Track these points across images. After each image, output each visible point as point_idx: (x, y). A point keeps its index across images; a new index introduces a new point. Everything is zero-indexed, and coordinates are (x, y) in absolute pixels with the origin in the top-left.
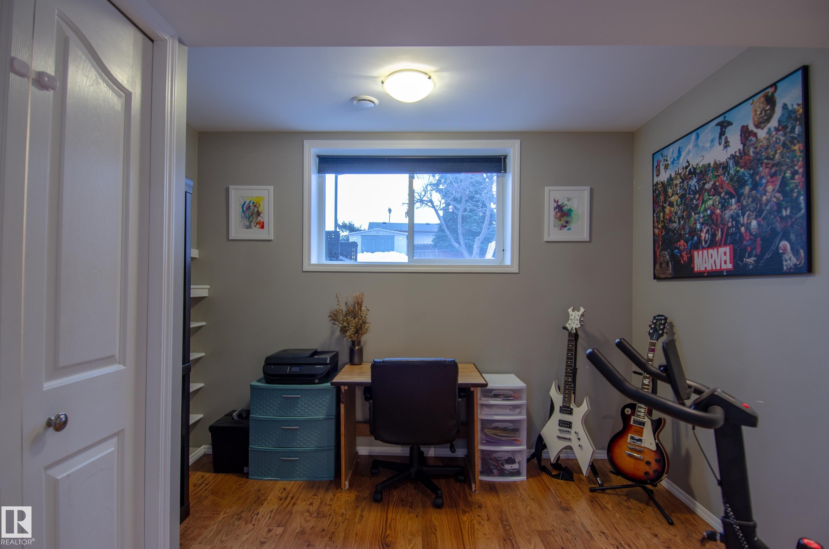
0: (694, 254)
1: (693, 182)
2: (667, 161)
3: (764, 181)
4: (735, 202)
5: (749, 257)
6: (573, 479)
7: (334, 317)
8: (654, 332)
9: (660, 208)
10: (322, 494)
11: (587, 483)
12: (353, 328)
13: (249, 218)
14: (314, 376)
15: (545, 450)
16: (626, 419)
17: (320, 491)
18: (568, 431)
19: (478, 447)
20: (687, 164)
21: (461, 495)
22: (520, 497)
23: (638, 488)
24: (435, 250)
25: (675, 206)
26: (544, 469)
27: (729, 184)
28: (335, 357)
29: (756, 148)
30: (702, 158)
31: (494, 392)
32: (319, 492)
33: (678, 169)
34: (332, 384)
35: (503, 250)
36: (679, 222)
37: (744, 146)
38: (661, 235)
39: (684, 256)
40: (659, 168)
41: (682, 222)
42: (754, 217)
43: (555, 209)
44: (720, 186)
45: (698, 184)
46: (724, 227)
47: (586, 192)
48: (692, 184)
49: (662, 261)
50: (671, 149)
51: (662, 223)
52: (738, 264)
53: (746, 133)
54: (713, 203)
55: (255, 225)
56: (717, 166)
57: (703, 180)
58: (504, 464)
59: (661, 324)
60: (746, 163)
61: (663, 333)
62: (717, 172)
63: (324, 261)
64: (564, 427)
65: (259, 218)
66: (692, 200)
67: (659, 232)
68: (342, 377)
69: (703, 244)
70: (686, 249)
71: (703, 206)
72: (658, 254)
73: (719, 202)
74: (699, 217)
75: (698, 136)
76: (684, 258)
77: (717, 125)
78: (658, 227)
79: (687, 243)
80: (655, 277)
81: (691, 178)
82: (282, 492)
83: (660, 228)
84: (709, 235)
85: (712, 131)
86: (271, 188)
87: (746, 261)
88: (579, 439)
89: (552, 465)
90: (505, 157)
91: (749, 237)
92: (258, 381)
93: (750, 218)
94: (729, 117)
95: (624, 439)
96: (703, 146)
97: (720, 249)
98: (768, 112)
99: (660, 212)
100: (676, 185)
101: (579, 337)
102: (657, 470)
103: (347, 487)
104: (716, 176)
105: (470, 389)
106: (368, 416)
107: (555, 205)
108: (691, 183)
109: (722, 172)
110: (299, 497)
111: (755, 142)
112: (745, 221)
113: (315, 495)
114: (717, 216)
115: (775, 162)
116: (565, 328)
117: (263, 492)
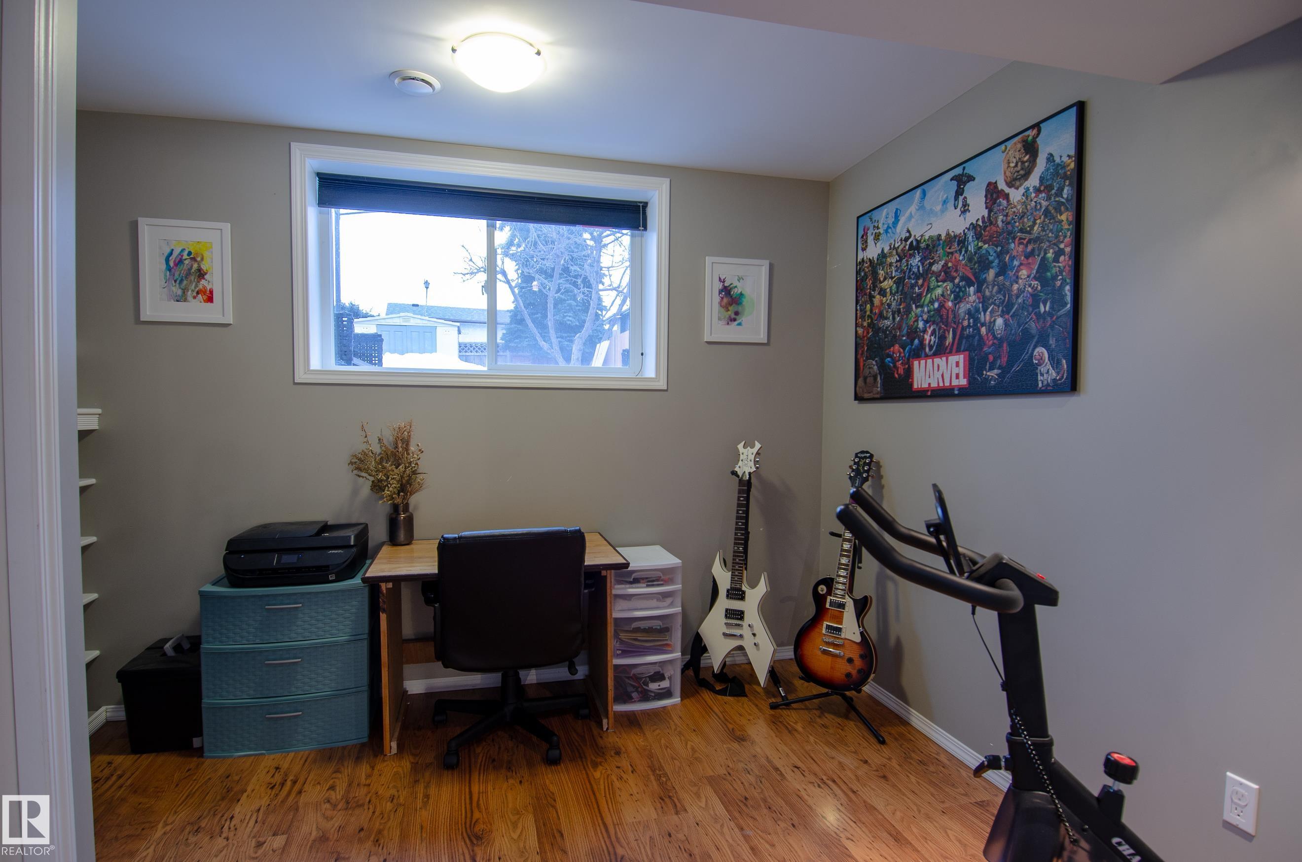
0: (913, 364)
1: (916, 261)
2: (878, 228)
3: (1016, 263)
4: (975, 292)
5: (991, 369)
6: (745, 693)
7: (359, 464)
8: (856, 476)
9: (866, 298)
10: (349, 767)
11: (765, 698)
12: (395, 482)
13: (181, 281)
14: (326, 568)
15: (705, 655)
16: (819, 600)
17: (346, 764)
18: (739, 625)
19: (612, 662)
20: (908, 235)
21: (587, 737)
22: (675, 730)
23: (834, 697)
24: (505, 354)
25: (888, 294)
26: (704, 684)
27: (966, 265)
28: (363, 533)
29: (1007, 216)
30: (930, 226)
31: (634, 576)
32: (343, 765)
33: (895, 241)
34: (365, 580)
35: (642, 354)
36: (894, 318)
37: (990, 211)
38: (866, 336)
39: (898, 367)
40: (867, 238)
41: (898, 319)
42: (999, 313)
43: (720, 293)
44: (953, 268)
45: (923, 264)
46: (957, 326)
47: (764, 267)
48: (913, 264)
49: (866, 374)
50: (884, 211)
51: (868, 320)
52: (975, 379)
53: (993, 194)
54: (943, 293)
55: (195, 294)
56: (951, 239)
57: (929, 259)
58: (648, 683)
59: (865, 464)
60: (991, 237)
61: (868, 476)
62: (949, 249)
63: (332, 364)
64: (733, 619)
65: (203, 282)
66: (913, 286)
67: (863, 332)
68: (379, 568)
69: (927, 349)
70: (902, 357)
71: (929, 295)
72: (861, 364)
73: (951, 291)
74: (923, 312)
75: (924, 193)
76: (900, 370)
77: (952, 180)
78: (862, 325)
79: (904, 349)
80: (858, 398)
81: (913, 255)
82: (274, 775)
83: (865, 327)
84: (935, 337)
85: (945, 188)
86: (227, 227)
87: (986, 375)
88: (754, 635)
89: (715, 676)
90: (645, 205)
91: (991, 342)
92: (215, 584)
93: (994, 315)
94: (970, 169)
95: (817, 630)
96: (931, 209)
97: (950, 358)
98: (1026, 164)
99: (865, 303)
100: (891, 264)
101: (752, 487)
102: (862, 669)
103: (394, 750)
104: (949, 253)
105: (600, 572)
106: (430, 628)
107: (720, 286)
108: (912, 262)
109: (957, 249)
110: (306, 779)
111: (1006, 208)
112: (988, 318)
113: (337, 771)
114: (948, 311)
115: (1032, 237)
116: (734, 473)
117: (236, 778)
